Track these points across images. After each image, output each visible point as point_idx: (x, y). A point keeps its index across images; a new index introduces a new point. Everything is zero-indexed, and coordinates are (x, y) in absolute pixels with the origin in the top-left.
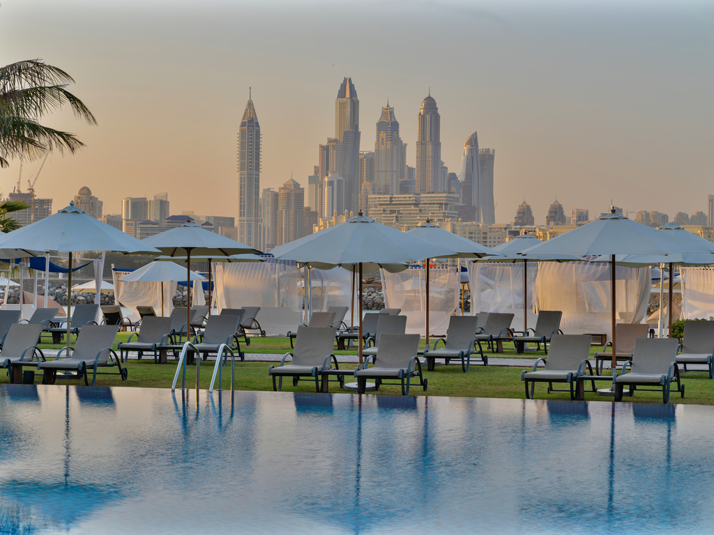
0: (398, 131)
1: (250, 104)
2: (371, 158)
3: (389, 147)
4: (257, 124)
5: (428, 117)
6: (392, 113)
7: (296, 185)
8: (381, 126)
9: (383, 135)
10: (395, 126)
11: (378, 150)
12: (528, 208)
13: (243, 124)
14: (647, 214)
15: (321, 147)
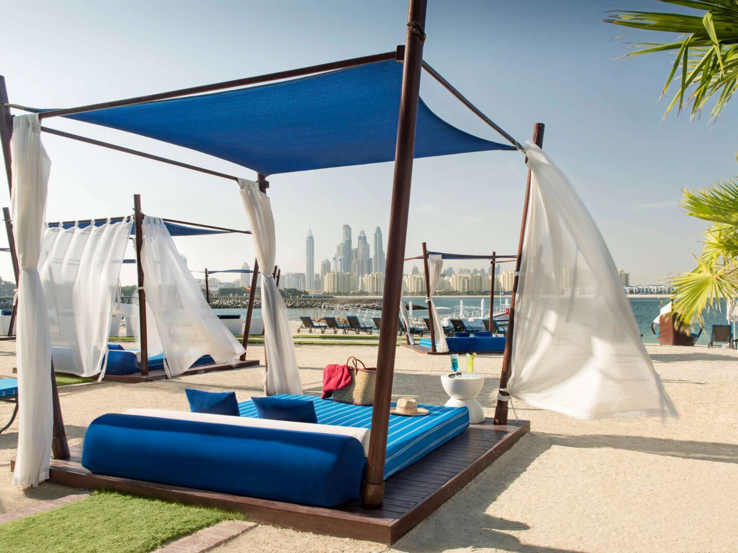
0: (366, 240)
1: (310, 230)
2: (356, 251)
3: (363, 246)
4: (313, 238)
5: (378, 235)
6: (364, 233)
7: (328, 261)
8: (360, 238)
9: (360, 241)
10: (365, 238)
11: (359, 247)
12: (417, 268)
13: (307, 238)
14: (462, 270)
15: (338, 246)
